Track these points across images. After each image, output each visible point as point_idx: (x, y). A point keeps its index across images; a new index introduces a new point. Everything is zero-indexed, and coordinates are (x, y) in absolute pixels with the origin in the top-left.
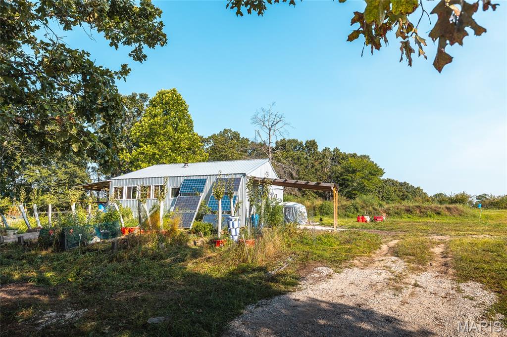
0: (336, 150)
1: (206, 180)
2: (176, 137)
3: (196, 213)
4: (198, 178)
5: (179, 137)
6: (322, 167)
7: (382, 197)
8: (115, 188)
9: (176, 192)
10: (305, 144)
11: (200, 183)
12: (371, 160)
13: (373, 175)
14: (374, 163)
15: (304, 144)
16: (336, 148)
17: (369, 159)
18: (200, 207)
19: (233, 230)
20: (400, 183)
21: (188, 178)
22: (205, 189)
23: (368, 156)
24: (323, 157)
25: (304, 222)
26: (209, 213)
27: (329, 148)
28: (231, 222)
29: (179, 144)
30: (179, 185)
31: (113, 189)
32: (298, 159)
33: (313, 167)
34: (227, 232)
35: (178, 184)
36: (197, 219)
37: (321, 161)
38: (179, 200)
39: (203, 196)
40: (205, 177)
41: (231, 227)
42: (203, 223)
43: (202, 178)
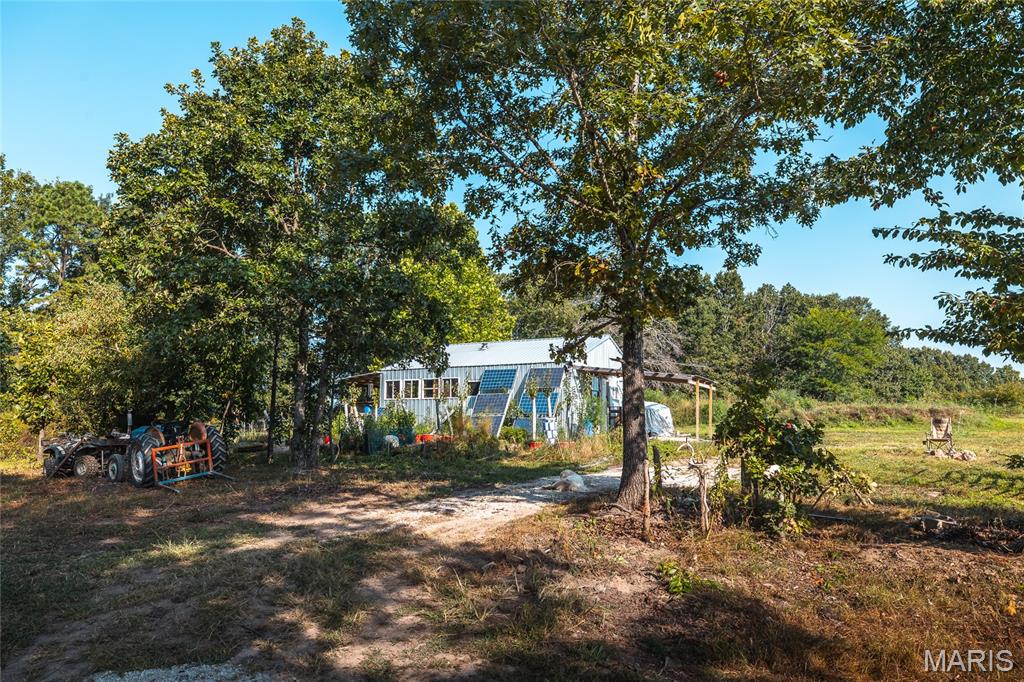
0: (788, 289)
1: (515, 371)
2: (460, 292)
3: (504, 416)
4: (505, 368)
5: (464, 291)
6: (752, 328)
7: (903, 390)
8: (388, 383)
9: (475, 388)
10: (716, 281)
11: (505, 375)
12: (873, 308)
13: (862, 343)
14: (882, 315)
15: (712, 280)
16: (788, 285)
17: (869, 306)
18: (509, 409)
19: (549, 433)
20: (955, 358)
21: (491, 368)
22: (514, 385)
23: (866, 300)
24: (756, 307)
25: (666, 433)
26: (521, 417)
27: (771, 286)
28: (547, 424)
29: (466, 303)
30: (478, 377)
31: (385, 384)
32: (698, 314)
33: (731, 328)
34: (543, 434)
35: (476, 377)
36: (505, 424)
37: (751, 314)
38: (480, 398)
39: (512, 393)
40: (514, 368)
41: (547, 428)
42: (515, 427)
43: (509, 368)
